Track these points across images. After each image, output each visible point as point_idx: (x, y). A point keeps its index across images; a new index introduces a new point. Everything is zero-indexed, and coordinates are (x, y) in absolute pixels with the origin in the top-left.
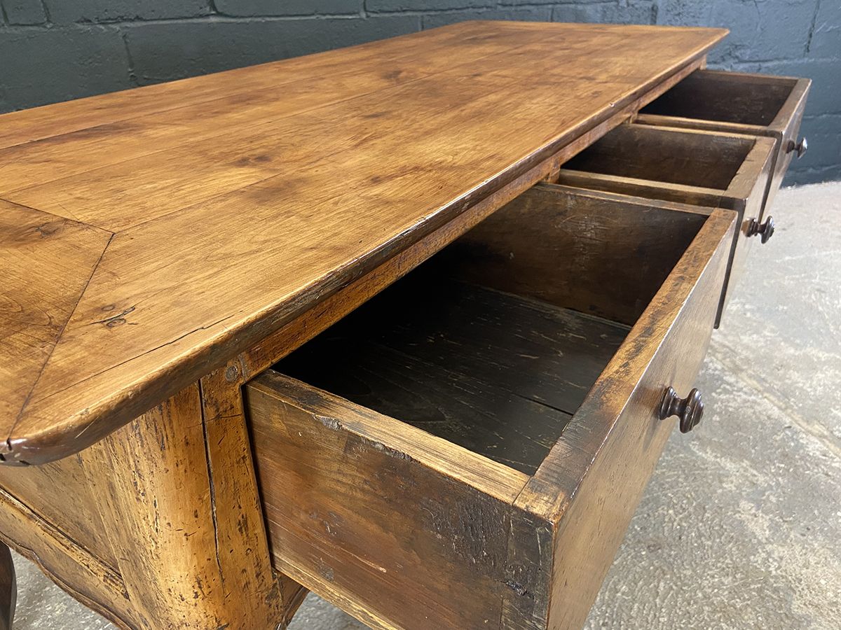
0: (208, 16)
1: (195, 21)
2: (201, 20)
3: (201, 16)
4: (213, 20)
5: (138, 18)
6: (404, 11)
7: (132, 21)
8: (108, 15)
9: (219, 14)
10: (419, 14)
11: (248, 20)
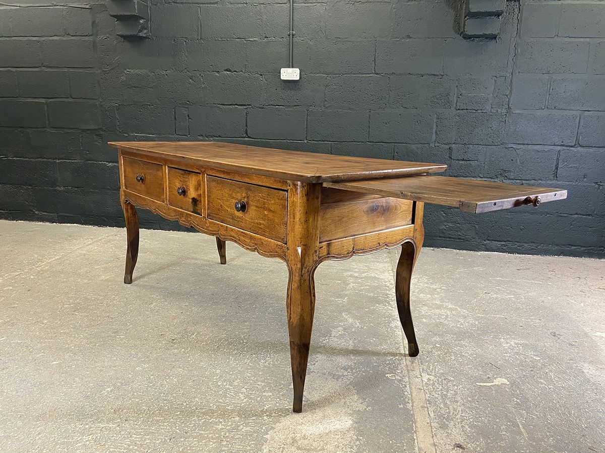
0: (244, 137)
1: (239, 139)
2: (241, 139)
3: (242, 137)
4: (246, 139)
5: (219, 136)
6: (323, 141)
7: (217, 137)
8: (209, 134)
9: (249, 137)
10: (330, 143)
11: (259, 140)
